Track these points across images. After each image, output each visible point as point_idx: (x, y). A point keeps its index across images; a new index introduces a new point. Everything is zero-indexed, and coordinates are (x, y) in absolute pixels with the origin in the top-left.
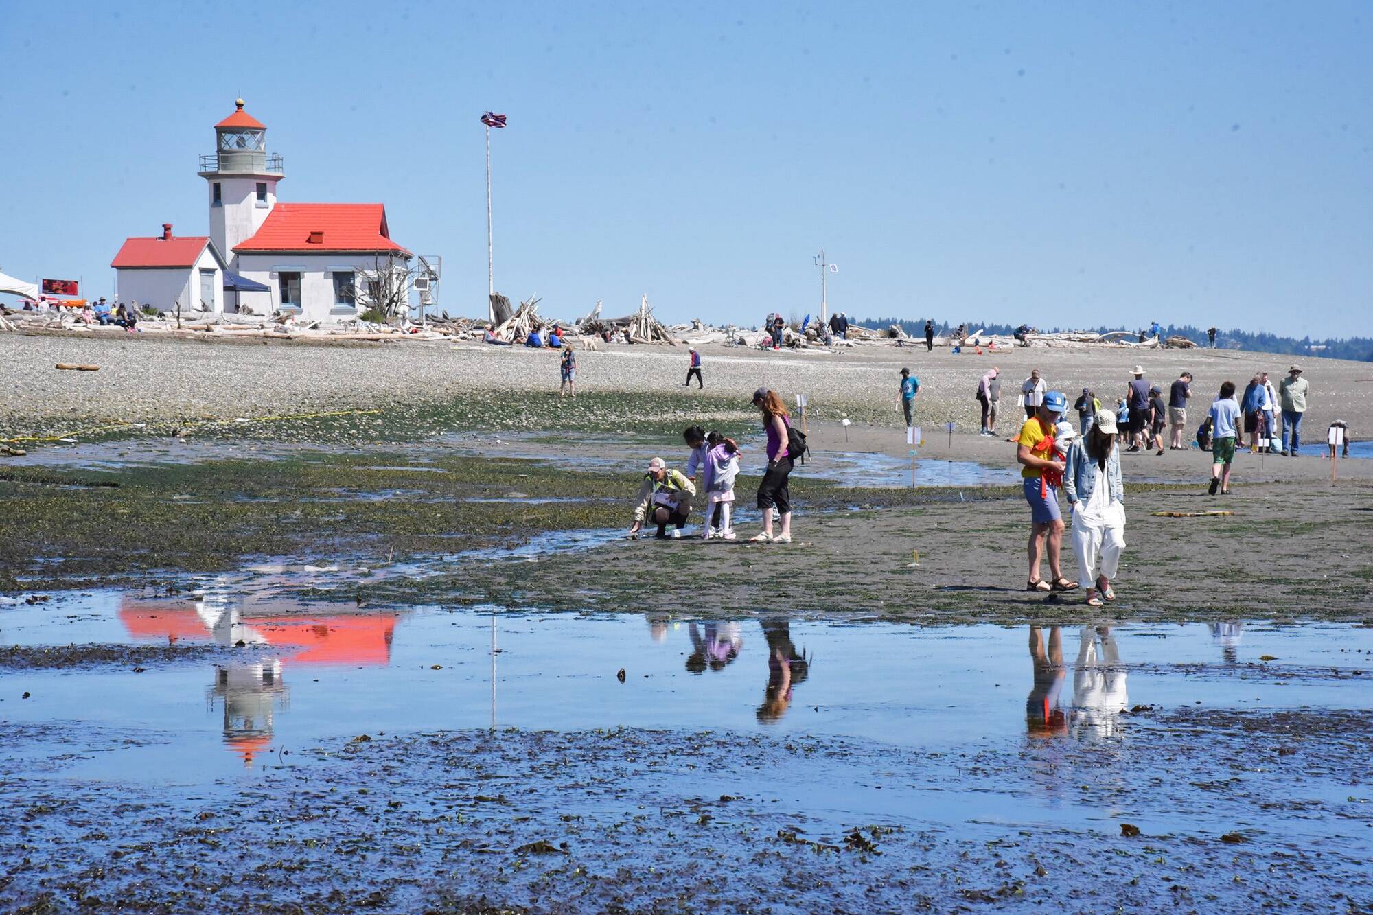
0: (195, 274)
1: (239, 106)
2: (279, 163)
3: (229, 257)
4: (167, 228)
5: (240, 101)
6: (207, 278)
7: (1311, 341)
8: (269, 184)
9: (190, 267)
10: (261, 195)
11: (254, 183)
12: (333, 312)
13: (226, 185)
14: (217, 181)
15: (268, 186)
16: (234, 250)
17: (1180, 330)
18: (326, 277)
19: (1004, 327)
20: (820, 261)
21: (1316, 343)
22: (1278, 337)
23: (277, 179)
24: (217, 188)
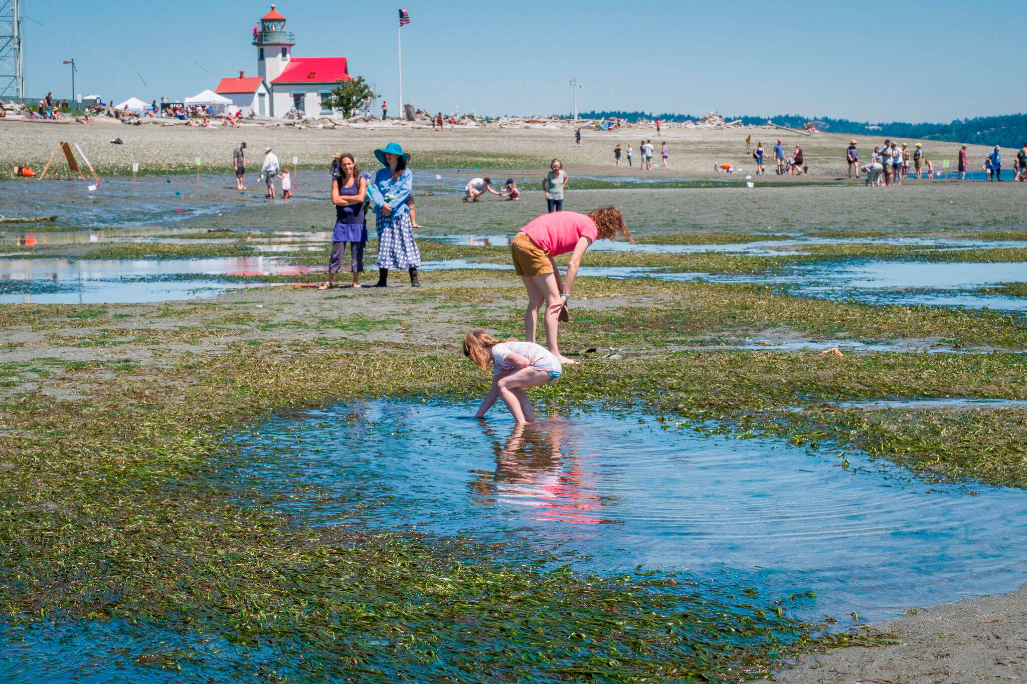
0: (256, 97)
1: (273, 8)
2: (292, 37)
3: (269, 86)
4: (242, 73)
5: (273, 5)
6: (261, 98)
7: (870, 124)
8: (288, 48)
9: (254, 93)
10: (284, 55)
11: (280, 48)
12: (321, 114)
13: (267, 50)
14: (262, 47)
15: (287, 50)
16: (271, 83)
17: (792, 118)
18: (318, 95)
19: (686, 115)
20: (573, 83)
21: (873, 125)
22: (850, 122)
23: (291, 45)
24: (262, 51)
